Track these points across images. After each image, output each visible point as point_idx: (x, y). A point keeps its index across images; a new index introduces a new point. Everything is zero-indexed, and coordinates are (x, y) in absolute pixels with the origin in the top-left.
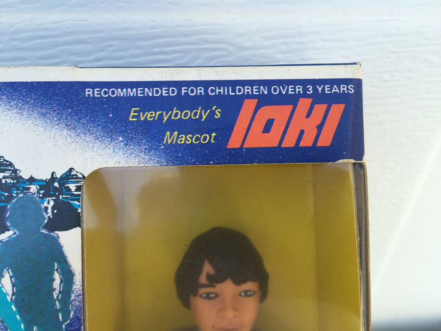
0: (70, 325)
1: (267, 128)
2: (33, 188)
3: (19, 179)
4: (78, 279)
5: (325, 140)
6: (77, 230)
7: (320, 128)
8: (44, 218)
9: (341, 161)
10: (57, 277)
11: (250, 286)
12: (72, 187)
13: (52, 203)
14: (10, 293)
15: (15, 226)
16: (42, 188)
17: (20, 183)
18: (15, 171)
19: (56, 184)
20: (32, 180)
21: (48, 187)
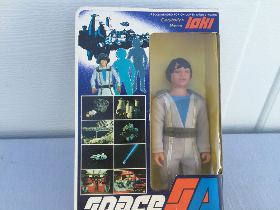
0: (146, 70)
1: (195, 24)
2: (138, 37)
3: (135, 35)
4: (148, 59)
5: (210, 27)
6: (148, 48)
7: (208, 24)
8: (141, 44)
9: (213, 32)
10: (144, 58)
11: (188, 69)
12: (147, 37)
13: (143, 41)
14: (132, 62)
15: (134, 46)
16: (140, 37)
17: (135, 36)
18: (134, 33)
19: (144, 36)
20: (138, 35)
21: (142, 37)
